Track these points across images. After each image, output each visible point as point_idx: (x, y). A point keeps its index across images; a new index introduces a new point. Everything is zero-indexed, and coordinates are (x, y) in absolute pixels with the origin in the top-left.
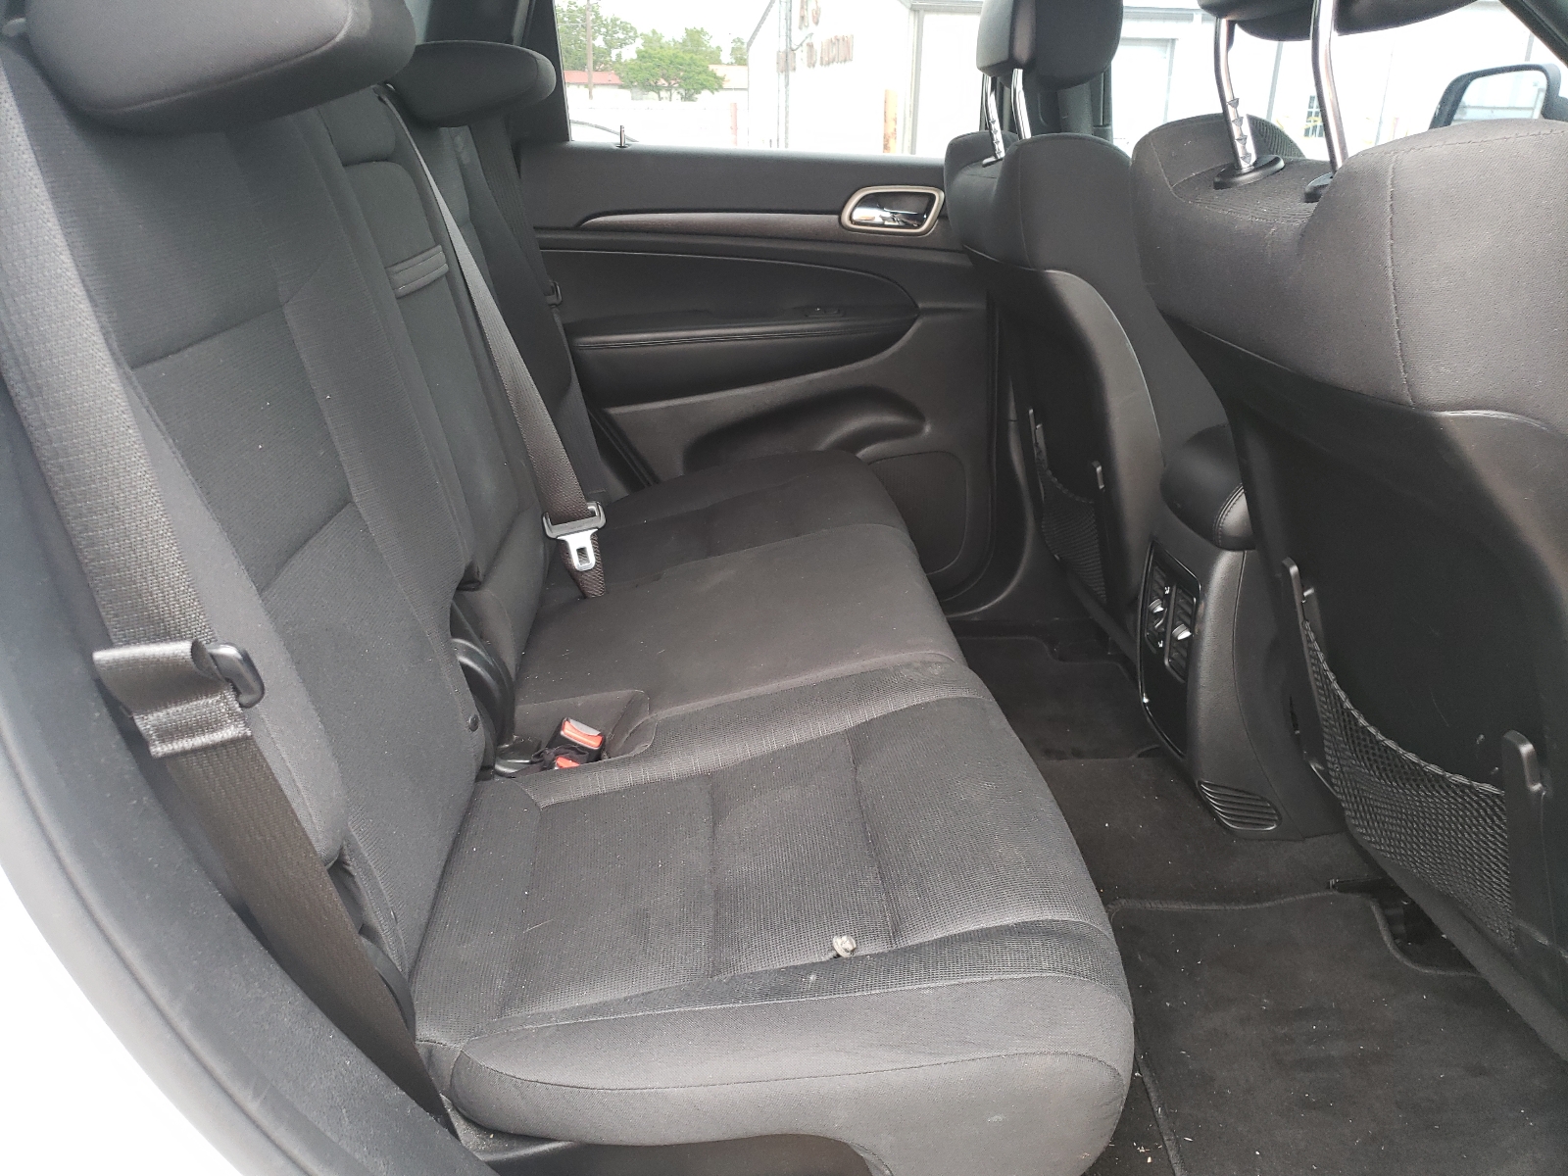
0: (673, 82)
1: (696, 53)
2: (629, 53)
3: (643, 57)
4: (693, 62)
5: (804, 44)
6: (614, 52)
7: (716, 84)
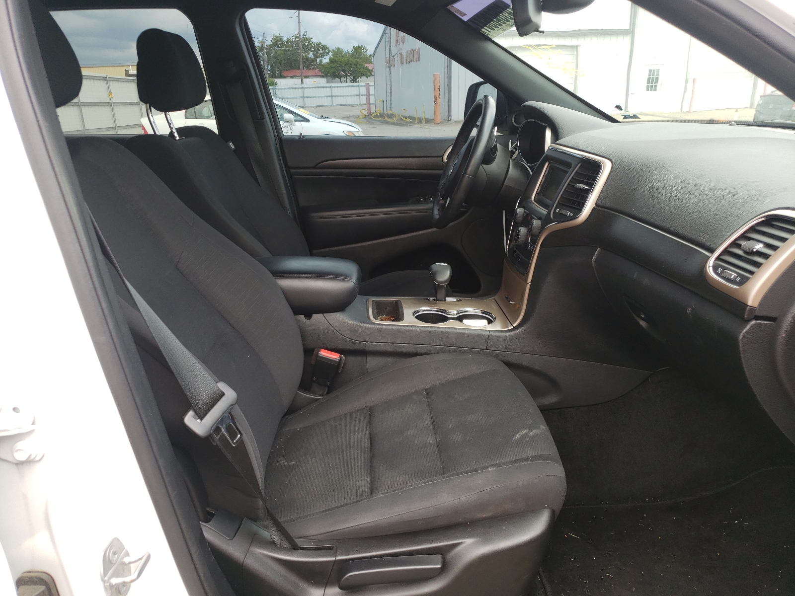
0: (347, 73)
1: (358, 59)
2: (326, 60)
3: (332, 62)
4: (357, 63)
5: (398, 53)
6: (318, 60)
7: (369, 73)
